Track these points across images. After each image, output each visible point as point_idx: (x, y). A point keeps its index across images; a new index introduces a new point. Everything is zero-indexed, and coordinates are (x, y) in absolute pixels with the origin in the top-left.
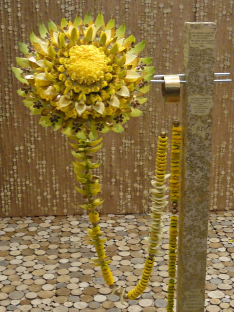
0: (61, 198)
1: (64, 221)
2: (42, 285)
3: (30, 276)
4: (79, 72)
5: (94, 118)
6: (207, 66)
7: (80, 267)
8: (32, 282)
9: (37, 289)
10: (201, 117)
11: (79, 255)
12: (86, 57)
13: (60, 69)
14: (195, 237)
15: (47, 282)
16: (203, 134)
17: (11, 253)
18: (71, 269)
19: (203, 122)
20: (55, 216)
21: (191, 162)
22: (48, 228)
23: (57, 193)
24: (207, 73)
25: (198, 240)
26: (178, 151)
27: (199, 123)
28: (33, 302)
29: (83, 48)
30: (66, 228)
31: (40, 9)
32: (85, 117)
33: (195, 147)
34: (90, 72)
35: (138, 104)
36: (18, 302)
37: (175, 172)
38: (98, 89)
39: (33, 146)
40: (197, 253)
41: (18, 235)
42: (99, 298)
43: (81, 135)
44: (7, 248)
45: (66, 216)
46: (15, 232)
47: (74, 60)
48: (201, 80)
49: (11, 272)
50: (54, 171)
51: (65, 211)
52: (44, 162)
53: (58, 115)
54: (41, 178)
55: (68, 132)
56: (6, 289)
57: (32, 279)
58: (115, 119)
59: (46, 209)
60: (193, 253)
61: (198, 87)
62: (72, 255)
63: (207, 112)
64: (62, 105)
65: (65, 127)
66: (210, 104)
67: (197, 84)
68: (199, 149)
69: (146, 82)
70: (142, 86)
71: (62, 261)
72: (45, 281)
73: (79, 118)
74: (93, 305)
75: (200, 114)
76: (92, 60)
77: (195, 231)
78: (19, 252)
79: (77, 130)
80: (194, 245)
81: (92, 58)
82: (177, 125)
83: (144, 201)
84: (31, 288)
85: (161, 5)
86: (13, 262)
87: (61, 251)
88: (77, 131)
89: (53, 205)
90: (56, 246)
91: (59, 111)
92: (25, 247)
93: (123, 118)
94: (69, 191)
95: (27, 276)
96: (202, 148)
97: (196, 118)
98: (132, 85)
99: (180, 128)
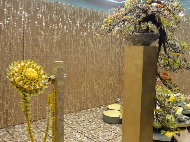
4: (30, 76)
5: (35, 89)
6: (62, 73)
10: (61, 87)
14: (61, 122)
16: (62, 92)
24: (62, 75)
26: (54, 97)
27: (60, 89)
29: (30, 69)
32: (33, 89)
34: (34, 76)
37: (53, 104)
40: (61, 126)
58: (41, 89)
63: (62, 85)
66: (63, 83)
67: (60, 78)
68: (61, 96)
77: (61, 120)
80: (61, 124)
81: (33, 72)
82: (53, 90)
85: (12, 53)
97: (60, 87)
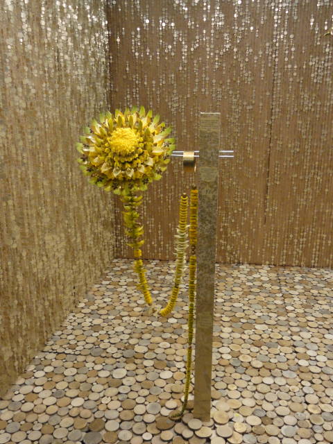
0: (165, 247)
1: (165, 264)
2: (134, 307)
3: (128, 300)
5: (127, 180)
6: (213, 145)
7: (165, 298)
8: (127, 304)
9: (130, 310)
10: (209, 183)
11: (168, 289)
12: (123, 136)
13: (106, 145)
14: (205, 273)
15: (138, 305)
16: (211, 196)
17: (120, 284)
18: (159, 298)
19: (211, 187)
20: (160, 260)
21: (202, 216)
22: (152, 268)
23: (162, 243)
24: (213, 150)
25: (208, 275)
26: (195, 208)
27: (207, 188)
28: (123, 318)
29: (123, 130)
30: (165, 269)
31: (153, 105)
32: (120, 178)
33: (205, 205)
34: (124, 147)
35: (161, 171)
36: (113, 317)
37: (192, 223)
38: (131, 159)
39: (145, 207)
40: (207, 284)
41: (129, 271)
42: (172, 320)
43: (117, 192)
44: (118, 279)
45: (168, 261)
46: (127, 269)
47: (114, 139)
48: (209, 155)
49: (115, 296)
50: (160, 226)
51: (167, 257)
52: (153, 219)
53: (102, 177)
54: (150, 231)
55: (108, 188)
56: (108, 308)
57: (129, 302)
58: (142, 181)
59: (153, 254)
60: (204, 285)
61: (207, 160)
62: (163, 289)
63: (214, 179)
64: (104, 169)
65: (106, 186)
66: (216, 173)
67: (205, 158)
68: (208, 207)
69: (168, 156)
70: (165, 159)
71: (154, 292)
72: (137, 305)
73: (116, 179)
74: (165, 325)
75: (208, 181)
76: (127, 139)
77: (206, 268)
78: (125, 283)
79: (115, 187)
80: (205, 279)
81: (127, 137)
82: (195, 188)
83: (227, 254)
84: (125, 309)
86: (119, 290)
87: (155, 285)
88: (114, 189)
89: (158, 252)
90: (153, 281)
91: (103, 174)
92: (131, 280)
93: (148, 180)
94: (170, 242)
95: (126, 300)
96: (210, 206)
97: (205, 183)
98: (157, 157)
99: (197, 191)
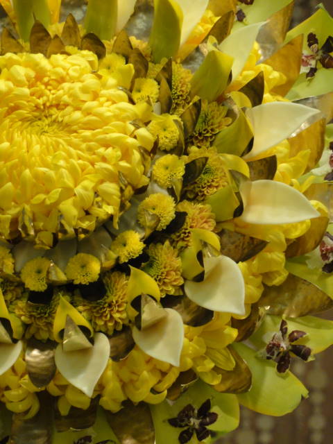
5: (64, 411)
29: (35, 66)
35: (302, 353)
58: (173, 422)
76: (67, 127)
93: (214, 417)
